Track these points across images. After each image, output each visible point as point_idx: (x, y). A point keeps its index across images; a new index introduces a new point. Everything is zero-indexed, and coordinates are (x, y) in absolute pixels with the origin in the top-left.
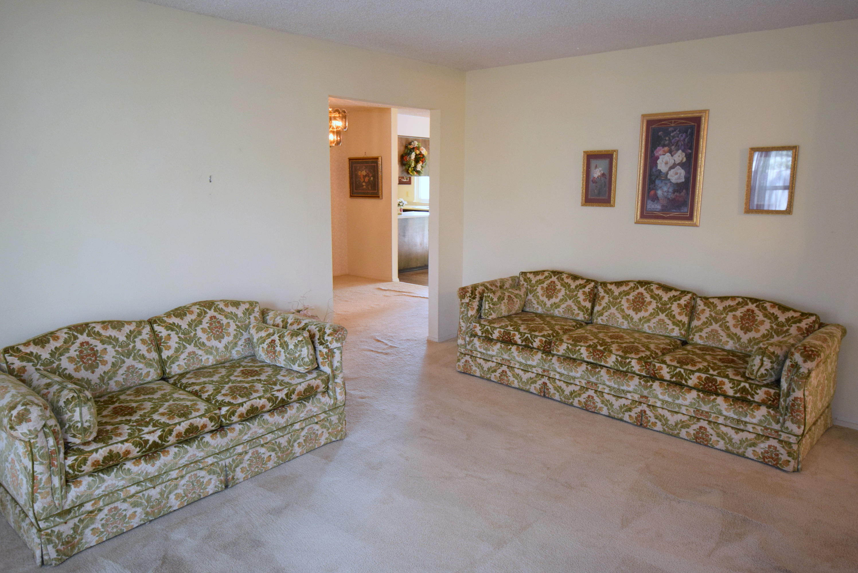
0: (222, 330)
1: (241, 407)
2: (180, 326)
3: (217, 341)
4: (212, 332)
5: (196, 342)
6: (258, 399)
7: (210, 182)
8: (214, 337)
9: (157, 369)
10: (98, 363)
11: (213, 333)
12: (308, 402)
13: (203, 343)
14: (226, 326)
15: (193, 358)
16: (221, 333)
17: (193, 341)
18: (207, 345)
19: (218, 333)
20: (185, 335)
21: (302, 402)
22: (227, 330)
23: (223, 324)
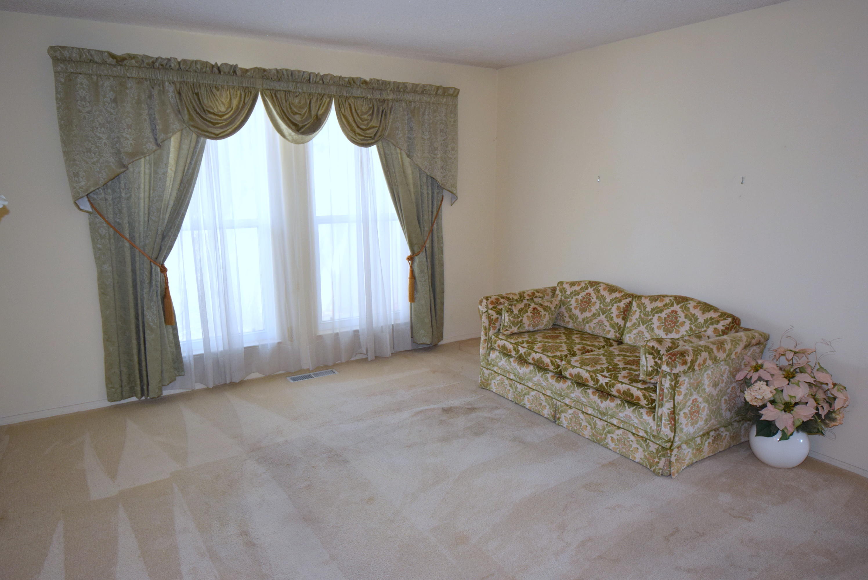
0: (674, 326)
1: (572, 369)
2: (646, 308)
3: (665, 333)
4: (665, 323)
5: (648, 325)
6: (585, 371)
7: (742, 183)
8: (664, 328)
9: (617, 333)
10: (587, 309)
11: (665, 325)
12: (629, 408)
13: (653, 328)
14: (680, 324)
15: (640, 336)
16: (672, 327)
17: (647, 323)
18: (655, 332)
19: (669, 326)
20: (644, 316)
21: (624, 404)
22: (679, 328)
23: (679, 321)
